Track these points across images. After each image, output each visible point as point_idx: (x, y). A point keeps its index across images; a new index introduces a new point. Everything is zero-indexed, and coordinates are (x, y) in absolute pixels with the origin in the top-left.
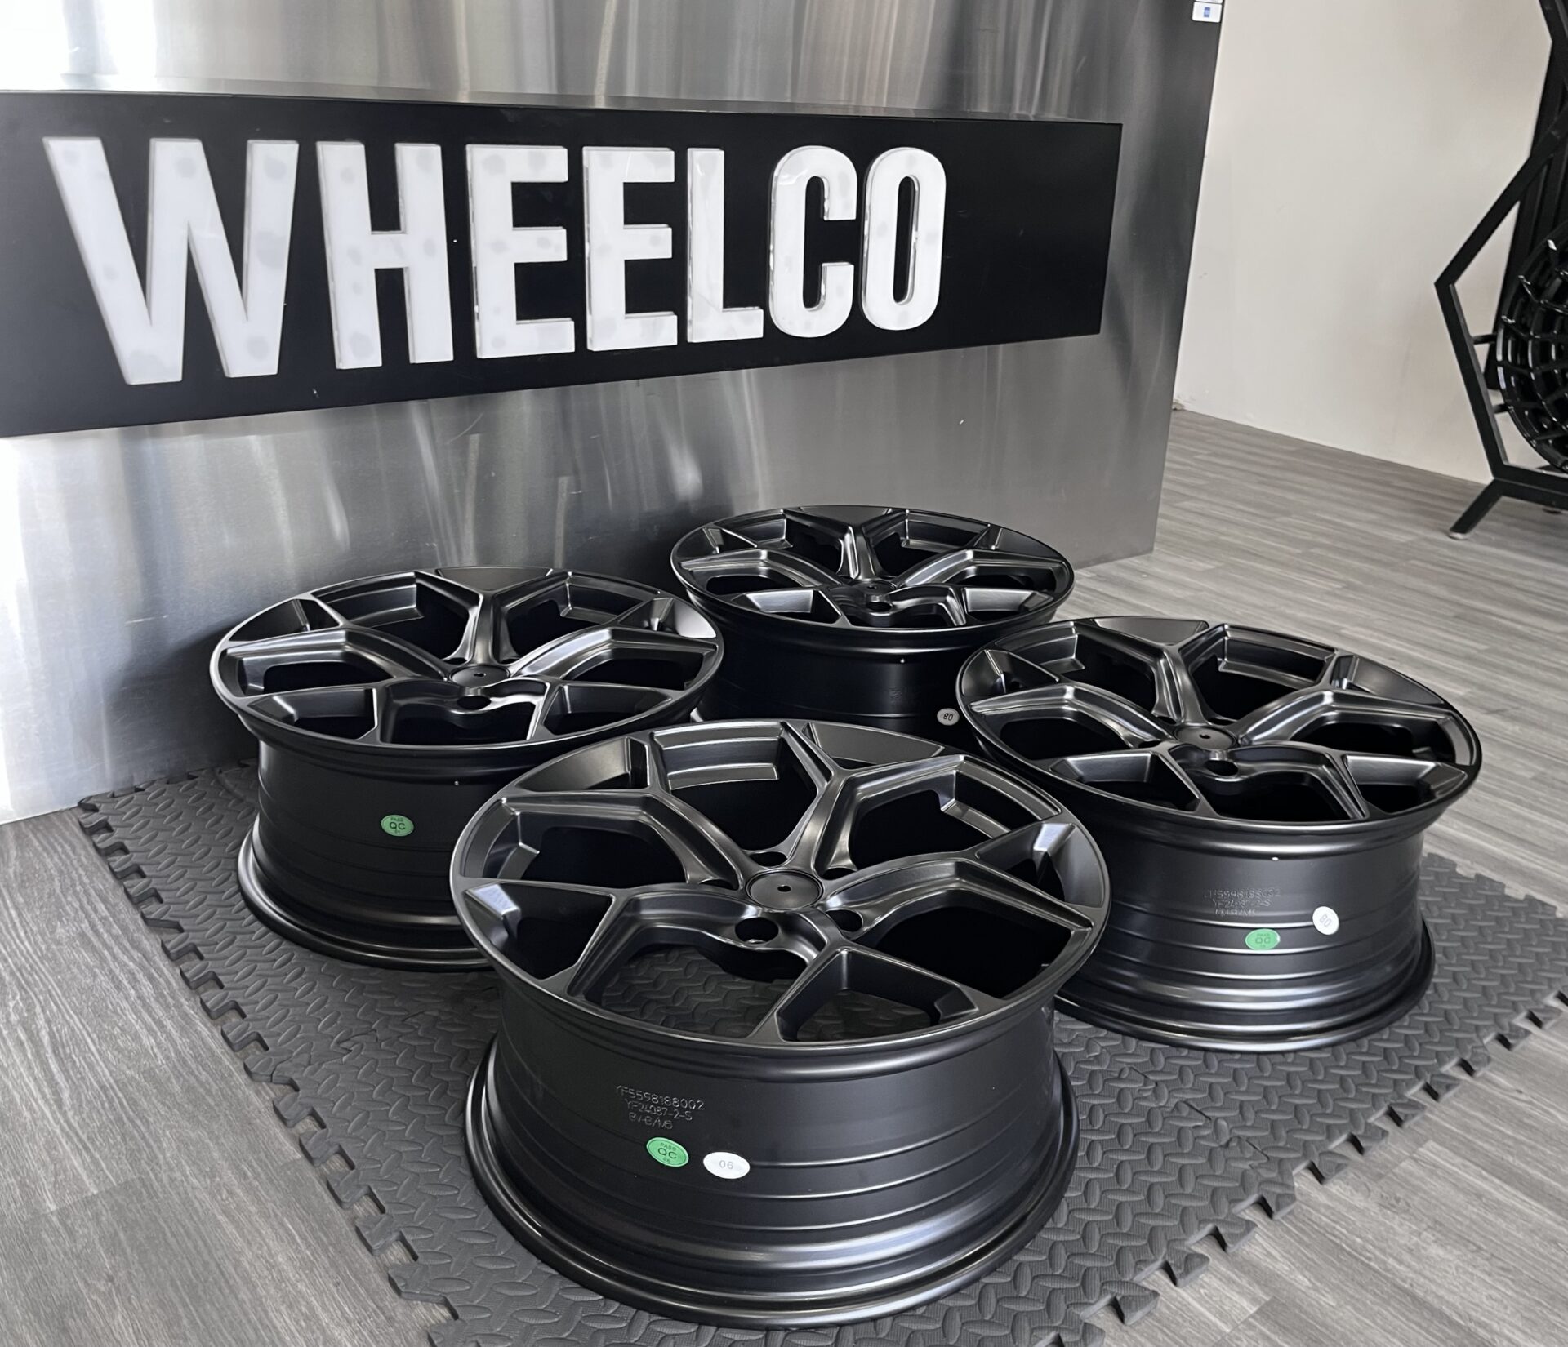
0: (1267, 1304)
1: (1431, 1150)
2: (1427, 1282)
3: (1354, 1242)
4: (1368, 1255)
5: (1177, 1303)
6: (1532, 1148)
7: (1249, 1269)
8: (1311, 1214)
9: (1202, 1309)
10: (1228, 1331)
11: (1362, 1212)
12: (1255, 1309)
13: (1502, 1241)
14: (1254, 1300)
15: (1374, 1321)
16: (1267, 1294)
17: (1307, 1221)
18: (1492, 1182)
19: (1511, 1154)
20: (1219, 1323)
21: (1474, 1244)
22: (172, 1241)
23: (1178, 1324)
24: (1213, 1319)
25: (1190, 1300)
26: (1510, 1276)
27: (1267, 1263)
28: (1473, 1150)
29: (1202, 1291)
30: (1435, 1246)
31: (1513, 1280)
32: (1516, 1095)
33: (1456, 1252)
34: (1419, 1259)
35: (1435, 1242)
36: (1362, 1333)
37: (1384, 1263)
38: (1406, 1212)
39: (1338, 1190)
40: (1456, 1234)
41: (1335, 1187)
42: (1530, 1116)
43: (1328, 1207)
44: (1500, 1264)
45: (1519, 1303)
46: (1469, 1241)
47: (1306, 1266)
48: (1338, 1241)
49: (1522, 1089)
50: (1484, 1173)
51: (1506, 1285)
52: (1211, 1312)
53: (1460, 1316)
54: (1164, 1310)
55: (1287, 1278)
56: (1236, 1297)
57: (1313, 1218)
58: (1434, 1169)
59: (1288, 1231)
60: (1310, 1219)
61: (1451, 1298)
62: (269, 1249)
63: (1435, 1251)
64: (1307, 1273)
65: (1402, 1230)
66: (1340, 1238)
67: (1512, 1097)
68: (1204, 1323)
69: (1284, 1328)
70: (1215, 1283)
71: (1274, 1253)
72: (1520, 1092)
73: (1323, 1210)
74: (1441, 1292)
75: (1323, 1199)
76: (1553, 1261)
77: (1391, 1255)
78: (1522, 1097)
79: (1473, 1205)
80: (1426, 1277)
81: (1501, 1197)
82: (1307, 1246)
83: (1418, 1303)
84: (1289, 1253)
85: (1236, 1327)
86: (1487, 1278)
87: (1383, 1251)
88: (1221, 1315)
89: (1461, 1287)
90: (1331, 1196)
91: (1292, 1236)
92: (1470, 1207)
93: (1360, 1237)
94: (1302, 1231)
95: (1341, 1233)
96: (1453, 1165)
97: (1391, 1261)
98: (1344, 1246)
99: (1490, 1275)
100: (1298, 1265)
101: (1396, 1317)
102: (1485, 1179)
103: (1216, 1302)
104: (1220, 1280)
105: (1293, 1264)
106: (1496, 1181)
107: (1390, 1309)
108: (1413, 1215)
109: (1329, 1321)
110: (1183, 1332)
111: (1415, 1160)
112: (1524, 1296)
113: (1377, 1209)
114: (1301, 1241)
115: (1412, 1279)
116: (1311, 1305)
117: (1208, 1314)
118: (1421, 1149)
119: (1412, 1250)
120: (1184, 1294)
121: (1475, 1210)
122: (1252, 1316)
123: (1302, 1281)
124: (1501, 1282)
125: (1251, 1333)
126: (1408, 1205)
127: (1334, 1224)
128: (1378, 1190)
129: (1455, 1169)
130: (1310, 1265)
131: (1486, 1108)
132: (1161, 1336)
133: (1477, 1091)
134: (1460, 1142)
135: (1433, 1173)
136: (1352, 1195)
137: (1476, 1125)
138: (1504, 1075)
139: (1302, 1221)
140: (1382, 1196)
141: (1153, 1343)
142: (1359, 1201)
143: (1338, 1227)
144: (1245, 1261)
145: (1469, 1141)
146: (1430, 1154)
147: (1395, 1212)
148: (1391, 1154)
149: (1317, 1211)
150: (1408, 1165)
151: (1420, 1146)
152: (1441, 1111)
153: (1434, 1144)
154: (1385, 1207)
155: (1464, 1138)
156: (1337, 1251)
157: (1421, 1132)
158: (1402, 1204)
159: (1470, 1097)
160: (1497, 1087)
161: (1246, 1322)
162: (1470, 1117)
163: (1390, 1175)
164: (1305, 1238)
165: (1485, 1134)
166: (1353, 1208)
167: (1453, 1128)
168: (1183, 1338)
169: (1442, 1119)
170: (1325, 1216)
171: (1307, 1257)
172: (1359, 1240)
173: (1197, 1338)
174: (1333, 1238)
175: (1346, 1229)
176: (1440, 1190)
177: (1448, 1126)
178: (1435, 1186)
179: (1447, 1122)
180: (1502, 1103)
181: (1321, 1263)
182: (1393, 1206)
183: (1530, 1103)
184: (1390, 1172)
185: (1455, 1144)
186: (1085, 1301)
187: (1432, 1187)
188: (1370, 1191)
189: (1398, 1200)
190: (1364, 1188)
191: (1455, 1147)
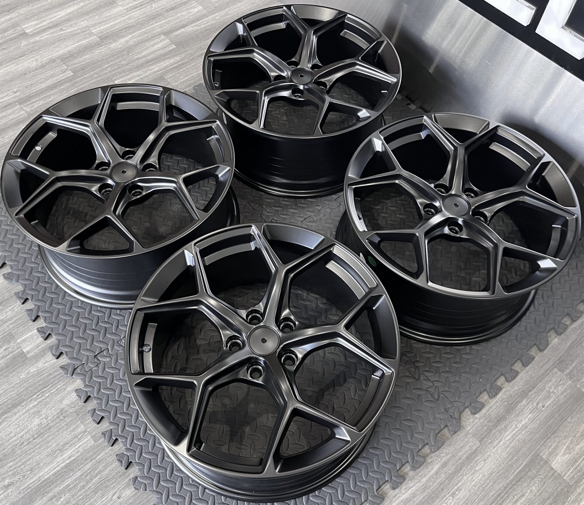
0: (26, 356)
1: (87, 442)
2: (23, 412)
3: (47, 393)
4: (40, 396)
6: (84, 487)
7: (42, 353)
8: (63, 382)
9: (28, 335)
10: (18, 341)
11: (61, 401)
12: (25, 351)
13: (37, 449)
14: (28, 352)
15: (11, 387)
16: (30, 357)
17: (60, 380)
18: (67, 459)
19: (81, 475)
20: (22, 339)
21: (37, 437)
23: (24, 327)
24: (23, 338)
25: (32, 333)
26: (19, 444)
27: (43, 360)
28: (86, 459)
29: (35, 337)
30: (39, 422)
31: (17, 444)
33: (34, 429)
34: (33, 413)
35: (41, 423)
36: (7, 382)
37: (35, 400)
38: (58, 417)
39: (73, 396)
40: (43, 433)
43: (65, 389)
44: (25, 444)
45: (7, 442)
46: (39, 436)
47: (39, 373)
48: (48, 387)
49: (121, 500)
50: (73, 458)
51: (15, 441)
52: (26, 338)
53: (6, 418)
54: (30, 324)
55: (35, 365)
56: (31, 347)
57: (61, 382)
58: (77, 438)
59: (56, 371)
60: (60, 381)
61: (14, 418)
63: (36, 421)
64: (36, 372)
65: (50, 412)
66: (49, 389)
67: (116, 493)
68: (23, 334)
69: (15, 358)
70: (38, 342)
71: (47, 364)
72: (119, 498)
73: (64, 387)
74: (17, 415)
75: (69, 389)
76: (22, 465)
77: (38, 404)
78: (115, 497)
79: (56, 446)
80: (25, 413)
81: (59, 459)
82: (48, 376)
83: (15, 406)
84: (47, 368)
85: (19, 343)
86: (20, 435)
87: (40, 402)
88: (24, 340)
89: (18, 424)
90: (69, 393)
91: (53, 372)
92: (55, 444)
93: (49, 396)
94: (55, 377)
95: (52, 390)
96: (79, 447)
97: (35, 403)
98: (46, 389)
99: (21, 437)
101: (11, 396)
102: (70, 457)
103: (30, 340)
105: (41, 369)
106: (67, 462)
107: (15, 395)
108: (56, 420)
109: (14, 373)
110: (21, 328)
111: (84, 432)
112: (9, 445)
113: (61, 407)
114: (51, 374)
115: (26, 407)
116: (22, 369)
117: (26, 337)
118: (90, 437)
119: (39, 413)
121: (54, 446)
122: (22, 350)
123: (33, 369)
124: (17, 440)
125: (16, 347)
126: (61, 420)
127: (56, 389)
128: (71, 411)
129: (77, 447)
130: (39, 374)
131: (110, 477)
132: (20, 321)
133: (122, 478)
134: (92, 456)
135: (76, 437)
136: (69, 400)
137: (100, 468)
138: (131, 496)
139: (59, 378)
140: (68, 412)
141: (18, 319)
142: (66, 402)
143: (55, 390)
144: (45, 354)
145: (92, 460)
146: (86, 440)
147: (58, 413)
148: (89, 423)
149: (64, 385)
150: (82, 428)
151: (92, 437)
152: (111, 455)
153: (92, 444)
154: (61, 410)
155: (94, 459)
156: (44, 386)
157: (100, 441)
158: (62, 418)
159: (119, 472)
160: (123, 489)
161: (20, 347)
162: (106, 467)
163: (78, 419)
164: (51, 376)
165: (95, 469)
166: (63, 399)
167: (100, 456)
168: (18, 327)
169: (106, 453)
170: (61, 387)
171: (43, 374)
172: (47, 395)
173: (17, 331)
174: (50, 386)
175: (53, 392)
176: (66, 436)
177: (102, 454)
178: (69, 435)
179: (104, 455)
180: (112, 486)
181: (39, 378)
182: (62, 414)
183: (111, 499)
184: (79, 419)
185: (91, 453)
186: (33, 300)
187: (68, 433)
188: (71, 408)
189: (64, 417)
190: (72, 406)
191: (89, 452)
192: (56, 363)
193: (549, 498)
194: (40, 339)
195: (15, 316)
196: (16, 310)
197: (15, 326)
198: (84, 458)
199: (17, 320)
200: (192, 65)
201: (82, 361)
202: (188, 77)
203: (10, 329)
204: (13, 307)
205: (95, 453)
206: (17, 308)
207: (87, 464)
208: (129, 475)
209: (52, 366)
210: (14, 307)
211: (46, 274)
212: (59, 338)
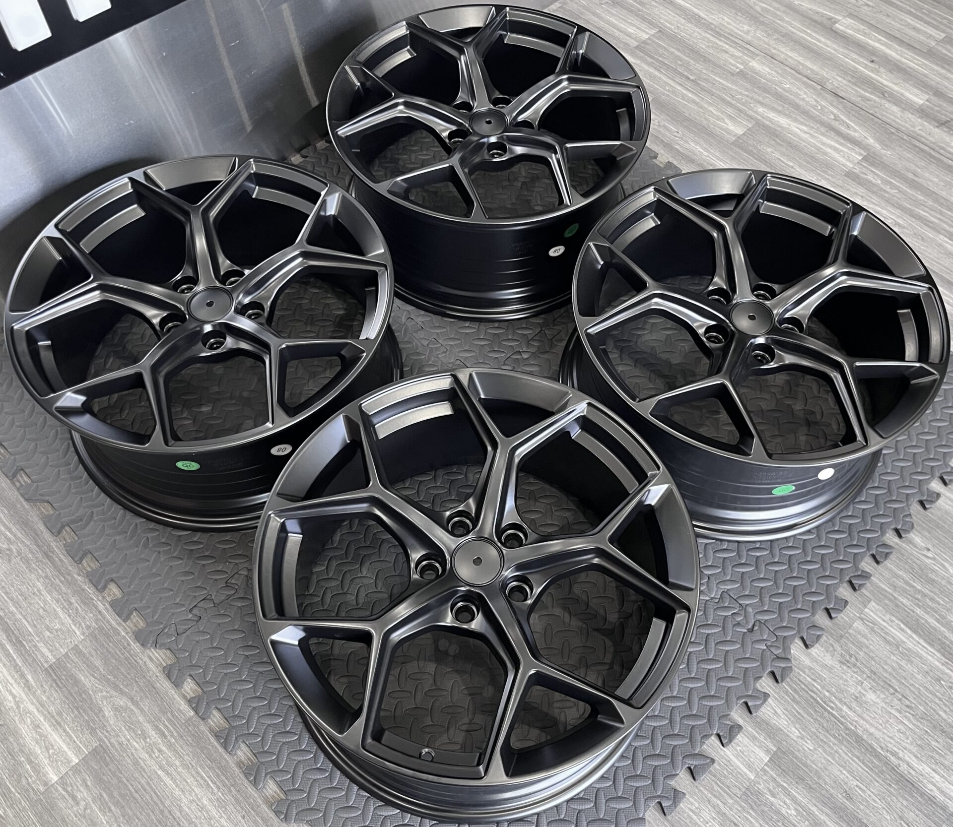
0: (775, 753)
1: (873, 611)
2: (865, 723)
3: (825, 696)
4: (832, 705)
5: (724, 760)
6: (932, 599)
7: (764, 726)
8: (800, 675)
9: (738, 763)
10: (753, 778)
11: (830, 669)
12: (768, 759)
13: (908, 682)
14: (768, 751)
15: (834, 759)
16: (775, 745)
17: (798, 681)
18: (906, 632)
19: (919, 606)
20: (748, 772)
21: (893, 688)
22: (137, 796)
23: (725, 776)
24: (745, 770)
25: (732, 757)
26: (912, 712)
27: (775, 721)
28: (897, 606)
29: (738, 748)
30: (870, 692)
31: (913, 715)
32: (925, 553)
33: (882, 696)
34: (861, 706)
35: (871, 689)
36: (826, 769)
37: (841, 710)
38: (855, 665)
39: (816, 653)
40: (883, 681)
41: (815, 651)
42: (933, 571)
43: (810, 668)
44: (907, 703)
45: (915, 733)
46: (890, 685)
47: (797, 720)
48: (815, 696)
49: (930, 546)
50: (902, 626)
51: (909, 720)
52: (743, 764)
53: (881, 747)
54: (718, 767)
55: (786, 731)
56: (757, 750)
57: (801, 678)
58: (873, 626)
59: (787, 692)
60: (800, 680)
61: (878, 734)
62: (196, 795)
63: (871, 696)
64: (797, 726)
65: (851, 681)
66: (816, 694)
67: (924, 555)
68: (740, 773)
69: (784, 771)
70: (746, 741)
71: (779, 711)
72: (929, 550)
73: (807, 671)
74: (872, 730)
75: (807, 662)
76: (937, 696)
77: (845, 704)
78: (930, 554)
79: (894, 655)
80: (864, 719)
81: (910, 645)
82: (798, 703)
83: (859, 740)
84: (786, 710)
85: (757, 775)
86: (898, 715)
87: (841, 701)
88: (750, 767)
89: (883, 725)
90: (814, 659)
91: (789, 696)
92: (892, 657)
93: (828, 691)
94: (795, 691)
95: (818, 689)
96: (884, 621)
97: (845, 708)
98: (818, 699)
99: (900, 712)
100: (792, 719)
101: (846, 754)
102: (902, 630)
103: (746, 756)
104: (748, 738)
105: (790, 719)
106: (909, 631)
107: (843, 748)
108: (859, 668)
109: (809, 762)
110: (728, 783)
111: (862, 619)
112: (918, 727)
113: (838, 666)
114: (794, 700)
115: (856, 721)
116: (799, 751)
117: (741, 766)
118: (866, 610)
119: (857, 697)
120: (728, 752)
121: (895, 658)
122: (766, 765)
123: (794, 732)
124: (906, 717)
125: (765, 778)
126: (856, 659)
127: (813, 682)
128: (839, 649)
129: (885, 624)
130: (799, 719)
131: (907, 567)
132: (716, 788)
133: (903, 551)
134: (890, 600)
135: (872, 629)
136: (825, 656)
137: (900, 583)
138: (920, 535)
139: (795, 683)
140: (842, 654)
141: (712, 794)
142: (828, 660)
143: (816, 685)
144: (763, 720)
145: (895, 598)
146: (871, 614)
147: (848, 667)
148: (848, 617)
149: (804, 672)
150: (857, 625)
151: (866, 607)
152: (881, 575)
153: (874, 604)
154: (843, 663)
155: (893, 595)
156: (815, 704)
157: (867, 594)
158: (853, 659)
159: (898, 558)
160: (916, 546)
161: (763, 769)
162: (897, 576)
163: (847, 635)
164: (797, 696)
165: (905, 591)
166: (825, 666)
167: (886, 588)
168: (728, 787)
169: (880, 581)
170: (808, 676)
171: (797, 711)
172: (827, 694)
173: (736, 786)
174: (812, 694)
175: (820, 685)
176: (875, 644)
177: (883, 586)
178: (872, 641)
179: (883, 583)
180: (917, 561)
181: (805, 716)
182: (848, 662)
183: (934, 559)
184: (847, 632)
185: (887, 602)
186: (674, 773)
187: (871, 642)
188: (835, 650)
189: (851, 656)
190: (831, 649)
191: (886, 605)
192: (774, 697)
193: (774, 140)
194: (740, 739)
195: (709, 801)
196: (697, 805)
197: (728, 794)
198: (896, 609)
199: (715, 796)
200: (13, 609)
201: (764, 650)
202: (59, 610)
203: (736, 801)
204: (691, 814)
205: (885, 596)
206: (692, 804)
207: (902, 603)
208: (897, 544)
209: (780, 702)
210: (692, 811)
211: (617, 767)
212: (734, 699)
